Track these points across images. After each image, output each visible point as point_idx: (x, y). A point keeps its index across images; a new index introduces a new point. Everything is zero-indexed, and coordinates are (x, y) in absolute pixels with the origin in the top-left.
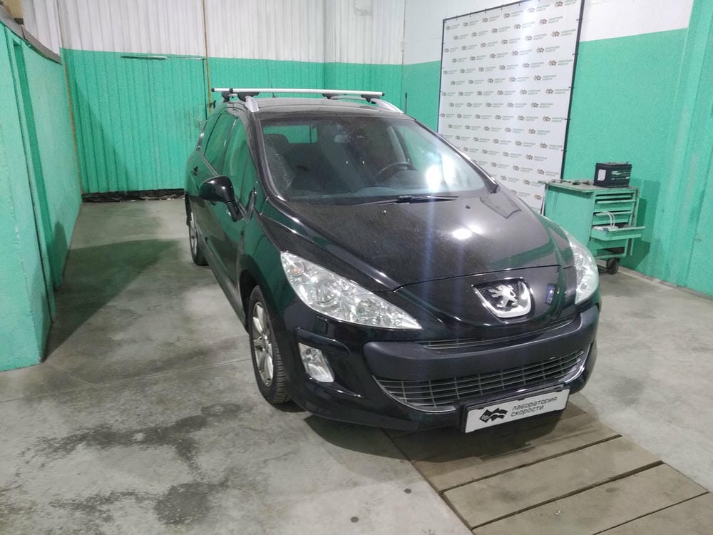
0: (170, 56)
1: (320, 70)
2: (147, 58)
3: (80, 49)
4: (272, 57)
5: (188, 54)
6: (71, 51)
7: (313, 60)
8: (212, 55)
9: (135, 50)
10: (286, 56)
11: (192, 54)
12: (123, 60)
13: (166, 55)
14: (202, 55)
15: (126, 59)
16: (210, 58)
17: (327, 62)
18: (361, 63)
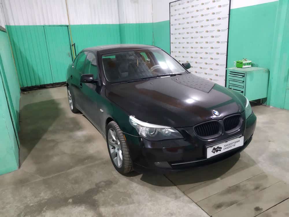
1: (118, 27)
3: (14, 25)
6: (10, 26)
7: (115, 23)
10: (103, 22)
16: (71, 25)
17: (121, 23)
18: (135, 23)
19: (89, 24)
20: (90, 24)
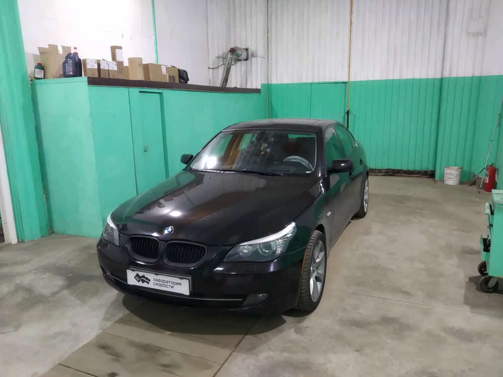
1: (437, 84)
3: (276, 83)
5: (336, 81)
6: (271, 84)
7: (431, 76)
8: (352, 80)
9: (304, 80)
11: (339, 80)
14: (346, 80)
16: (351, 82)
17: (443, 77)
19: (381, 79)
20: (385, 78)
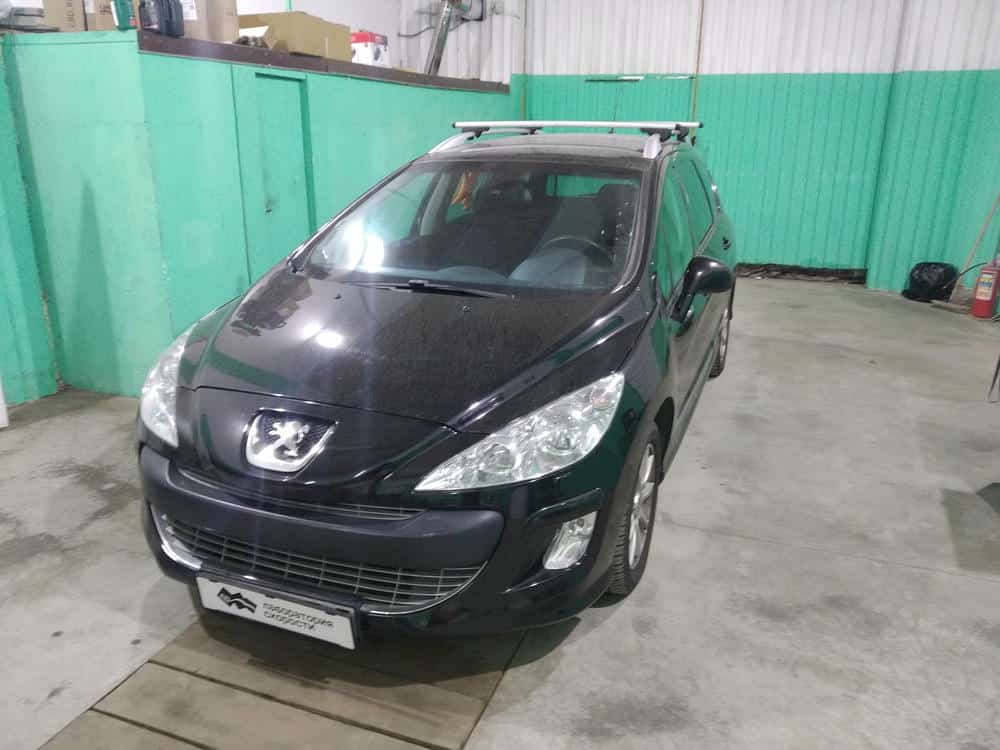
0: (647, 76)
1: (884, 84)
2: (617, 81)
3: (541, 73)
4: (799, 68)
5: (671, 72)
6: (531, 76)
7: (871, 69)
8: (705, 71)
9: (603, 71)
10: (823, 65)
11: (677, 72)
12: (588, 84)
13: (642, 75)
14: (691, 71)
15: (593, 84)
16: (704, 76)
18: (959, 68)
20: (773, 71)
